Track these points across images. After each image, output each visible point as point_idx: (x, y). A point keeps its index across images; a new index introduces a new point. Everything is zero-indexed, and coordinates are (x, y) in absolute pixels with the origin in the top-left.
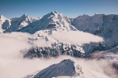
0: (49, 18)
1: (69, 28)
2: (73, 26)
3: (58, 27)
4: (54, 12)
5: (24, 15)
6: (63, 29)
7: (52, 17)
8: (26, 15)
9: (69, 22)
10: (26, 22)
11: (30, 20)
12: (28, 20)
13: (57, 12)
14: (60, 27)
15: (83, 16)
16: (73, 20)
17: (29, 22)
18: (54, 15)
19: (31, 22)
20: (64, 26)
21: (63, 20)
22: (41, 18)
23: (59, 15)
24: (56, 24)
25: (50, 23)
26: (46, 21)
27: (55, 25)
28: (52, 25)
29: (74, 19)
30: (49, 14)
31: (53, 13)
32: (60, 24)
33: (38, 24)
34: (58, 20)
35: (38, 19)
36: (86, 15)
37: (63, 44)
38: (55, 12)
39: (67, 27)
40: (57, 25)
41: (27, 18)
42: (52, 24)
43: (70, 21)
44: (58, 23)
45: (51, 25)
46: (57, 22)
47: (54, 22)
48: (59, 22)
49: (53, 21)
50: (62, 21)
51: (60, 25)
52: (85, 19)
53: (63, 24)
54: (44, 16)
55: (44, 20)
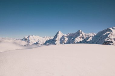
0: (105, 34)
5: (79, 31)
7: (109, 34)
8: (81, 31)
10: (80, 38)
11: (84, 36)
12: (82, 35)
17: (83, 38)
18: (112, 31)
19: (85, 38)
22: (96, 34)
25: (106, 40)
26: (101, 37)
27: (112, 42)
28: (109, 42)
30: (105, 30)
31: (110, 29)
38: (113, 28)
41: (81, 34)
42: (108, 40)
45: (107, 42)
46: (114, 39)
47: (111, 39)
49: (109, 38)
54: (99, 32)
55: (99, 36)
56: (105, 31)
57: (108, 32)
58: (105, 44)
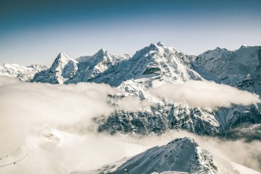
0: (147, 55)
1: (186, 75)
2: (194, 71)
3: (164, 73)
4: (156, 45)
5: (101, 51)
6: (175, 78)
7: (153, 54)
8: (104, 51)
9: (186, 63)
10: (104, 64)
11: (111, 61)
12: (108, 59)
13: (162, 44)
14: (168, 74)
15: (215, 50)
16: (194, 60)
17: (108, 63)
18: (157, 50)
19: (113, 64)
20: (176, 72)
21: (174, 59)
22: (131, 56)
23: (166, 51)
24: (160, 67)
25: (148, 66)
26: (141, 62)
27: (158, 69)
28: (153, 69)
29: (197, 58)
30: (147, 47)
31: (154, 46)
32: (169, 67)
33: (127, 67)
34: (165, 60)
35: (126, 58)
36: (221, 48)
37: (175, 106)
38: (159, 44)
39: (182, 74)
40: (163, 70)
41: (105, 57)
42: (153, 67)
43: (188, 61)
44: (165, 66)
45: (150, 70)
46: (162, 63)
47: (157, 63)
48: (166, 64)
49: (154, 62)
50: (172, 61)
51: (168, 69)
52: (220, 56)
53: (175, 67)
54: (137, 52)
55: (138, 59)
56: (146, 50)
57: (152, 52)
58: (147, 73)
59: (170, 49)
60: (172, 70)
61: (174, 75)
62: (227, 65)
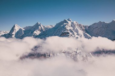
0: (62, 26)
2: (87, 34)
3: (71, 35)
4: (67, 20)
6: (77, 38)
7: (65, 25)
8: (39, 23)
9: (83, 30)
10: (39, 30)
11: (43, 29)
12: (41, 28)
13: (70, 19)
14: (73, 36)
15: (99, 23)
16: (87, 28)
17: (41, 30)
18: (68, 23)
19: (44, 31)
20: (78, 34)
21: (77, 27)
22: (54, 26)
23: (72, 23)
24: (69, 32)
25: (63, 31)
26: (59, 29)
28: (66, 33)
29: (89, 27)
31: (66, 21)
32: (74, 32)
33: (51, 32)
34: (72, 28)
35: (50, 27)
36: (102, 22)
38: (69, 20)
39: (81, 35)
40: (71, 33)
41: (40, 27)
42: (65, 32)
43: (84, 29)
44: (72, 31)
45: (64, 33)
46: (70, 30)
47: (67, 30)
50: (75, 28)
52: (101, 26)
53: (77, 32)
54: (57, 24)
55: (57, 28)
56: (62, 23)
58: (62, 35)
59: (75, 22)
60: (75, 33)
61: (77, 36)
62: (105, 31)
